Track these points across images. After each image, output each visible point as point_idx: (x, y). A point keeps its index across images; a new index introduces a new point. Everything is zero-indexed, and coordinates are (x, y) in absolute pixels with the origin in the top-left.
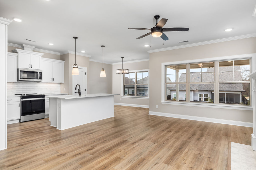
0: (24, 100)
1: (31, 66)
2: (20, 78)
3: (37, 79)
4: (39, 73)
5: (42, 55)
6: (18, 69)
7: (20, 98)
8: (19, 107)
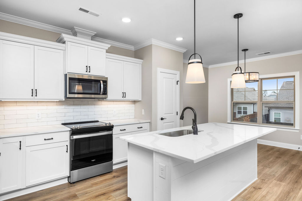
0: (75, 137)
1: (88, 68)
2: (70, 93)
3: (99, 94)
4: (101, 82)
5: (107, 48)
6: (66, 75)
7: (68, 134)
8: (67, 152)
